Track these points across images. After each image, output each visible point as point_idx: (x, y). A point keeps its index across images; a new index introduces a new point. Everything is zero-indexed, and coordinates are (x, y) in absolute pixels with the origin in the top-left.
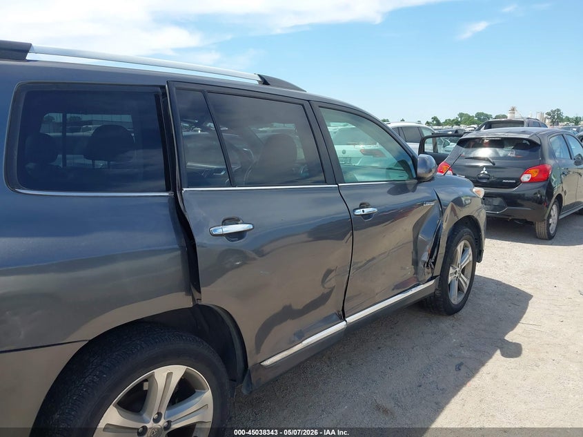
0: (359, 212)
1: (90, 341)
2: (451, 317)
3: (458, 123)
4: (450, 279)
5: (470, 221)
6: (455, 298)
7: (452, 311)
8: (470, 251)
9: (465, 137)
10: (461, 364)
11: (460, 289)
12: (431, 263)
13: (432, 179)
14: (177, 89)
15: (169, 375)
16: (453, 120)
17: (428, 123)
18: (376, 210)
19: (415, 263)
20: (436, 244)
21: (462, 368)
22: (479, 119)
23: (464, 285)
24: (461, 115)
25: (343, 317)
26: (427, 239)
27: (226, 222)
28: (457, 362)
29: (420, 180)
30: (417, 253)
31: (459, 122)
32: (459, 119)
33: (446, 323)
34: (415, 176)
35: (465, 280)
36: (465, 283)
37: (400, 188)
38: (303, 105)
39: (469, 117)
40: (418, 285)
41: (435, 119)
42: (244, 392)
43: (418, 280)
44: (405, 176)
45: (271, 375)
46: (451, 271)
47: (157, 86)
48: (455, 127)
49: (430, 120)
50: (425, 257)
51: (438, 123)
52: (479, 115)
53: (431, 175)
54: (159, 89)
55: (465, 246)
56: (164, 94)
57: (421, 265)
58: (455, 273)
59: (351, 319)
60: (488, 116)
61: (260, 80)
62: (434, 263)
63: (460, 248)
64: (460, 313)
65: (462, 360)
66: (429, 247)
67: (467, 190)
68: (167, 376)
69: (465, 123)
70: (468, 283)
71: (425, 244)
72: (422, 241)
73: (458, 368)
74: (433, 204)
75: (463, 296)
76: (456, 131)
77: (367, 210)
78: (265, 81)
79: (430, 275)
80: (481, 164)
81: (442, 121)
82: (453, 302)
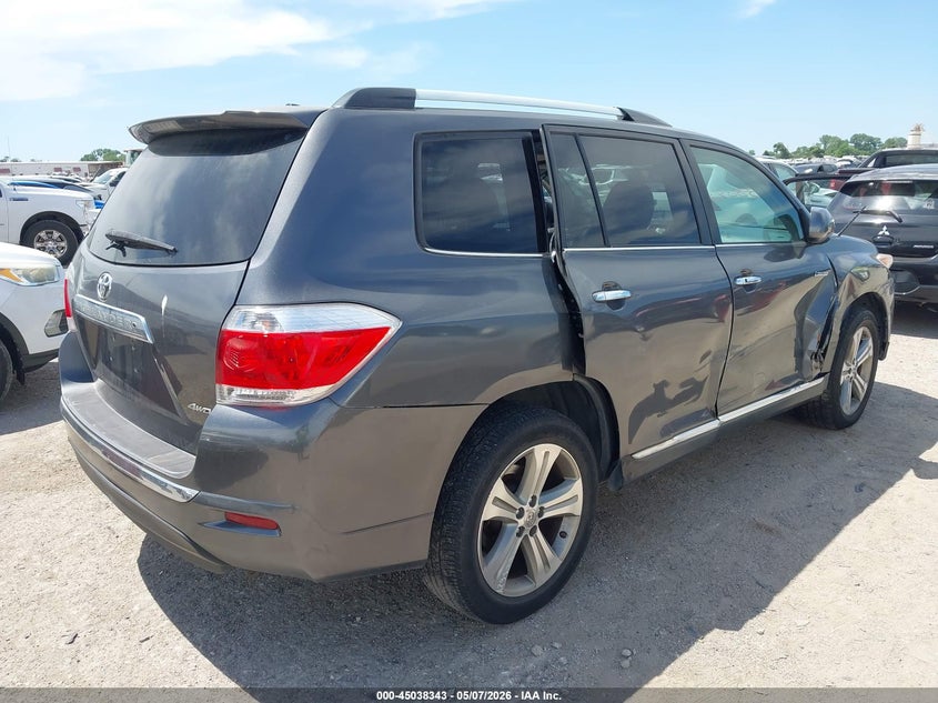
0: (741, 281)
1: (491, 405)
2: (841, 432)
3: (819, 153)
4: (843, 378)
5: (872, 301)
6: (848, 408)
7: (843, 424)
8: (870, 343)
9: (854, 179)
10: (863, 485)
11: (854, 395)
12: (819, 355)
13: (827, 240)
14: (551, 133)
15: (547, 453)
16: (812, 149)
17: (766, 153)
18: (759, 280)
19: (799, 354)
20: (827, 330)
21: (864, 489)
22: (857, 145)
23: (860, 389)
24: (825, 139)
25: (715, 415)
26: (814, 323)
27: (607, 288)
28: (857, 482)
29: (810, 241)
30: (802, 340)
31: (823, 151)
32: (822, 147)
33: (834, 439)
34: (802, 237)
35: (862, 384)
36: (862, 388)
37: (782, 252)
38: (673, 145)
39: (840, 142)
40: (803, 383)
41: (779, 147)
42: (611, 488)
43: (802, 377)
44: (787, 237)
45: (641, 472)
46: (845, 368)
47: (528, 130)
48: (816, 161)
49: (771, 150)
50: (813, 346)
51: (785, 155)
52: (856, 139)
53: (825, 235)
54: (530, 134)
55: (864, 335)
56: (539, 140)
57: (807, 357)
58: (849, 372)
59: (725, 418)
60: (873, 142)
61: (620, 114)
62: (824, 355)
63: (857, 337)
64: (854, 427)
65: (862, 481)
66: (818, 334)
67: (866, 257)
68: (545, 455)
69: (832, 153)
70: (865, 388)
71: (813, 328)
72: (810, 325)
73: (859, 489)
74: (826, 274)
75: (858, 405)
76: (820, 169)
77: (751, 279)
78: (627, 117)
79: (819, 371)
80: (878, 221)
81: (791, 150)
82: (845, 411)
